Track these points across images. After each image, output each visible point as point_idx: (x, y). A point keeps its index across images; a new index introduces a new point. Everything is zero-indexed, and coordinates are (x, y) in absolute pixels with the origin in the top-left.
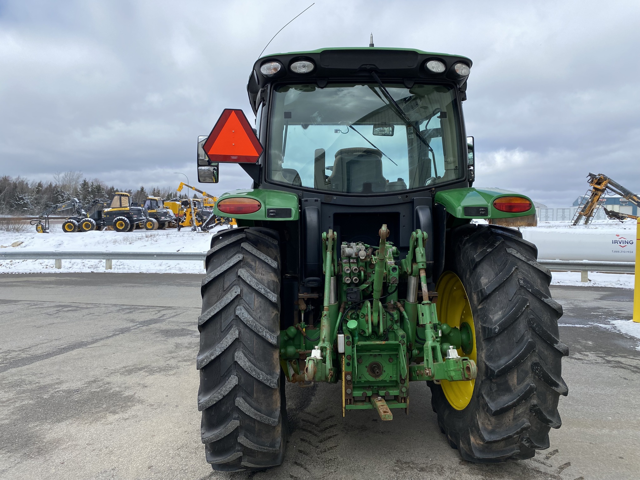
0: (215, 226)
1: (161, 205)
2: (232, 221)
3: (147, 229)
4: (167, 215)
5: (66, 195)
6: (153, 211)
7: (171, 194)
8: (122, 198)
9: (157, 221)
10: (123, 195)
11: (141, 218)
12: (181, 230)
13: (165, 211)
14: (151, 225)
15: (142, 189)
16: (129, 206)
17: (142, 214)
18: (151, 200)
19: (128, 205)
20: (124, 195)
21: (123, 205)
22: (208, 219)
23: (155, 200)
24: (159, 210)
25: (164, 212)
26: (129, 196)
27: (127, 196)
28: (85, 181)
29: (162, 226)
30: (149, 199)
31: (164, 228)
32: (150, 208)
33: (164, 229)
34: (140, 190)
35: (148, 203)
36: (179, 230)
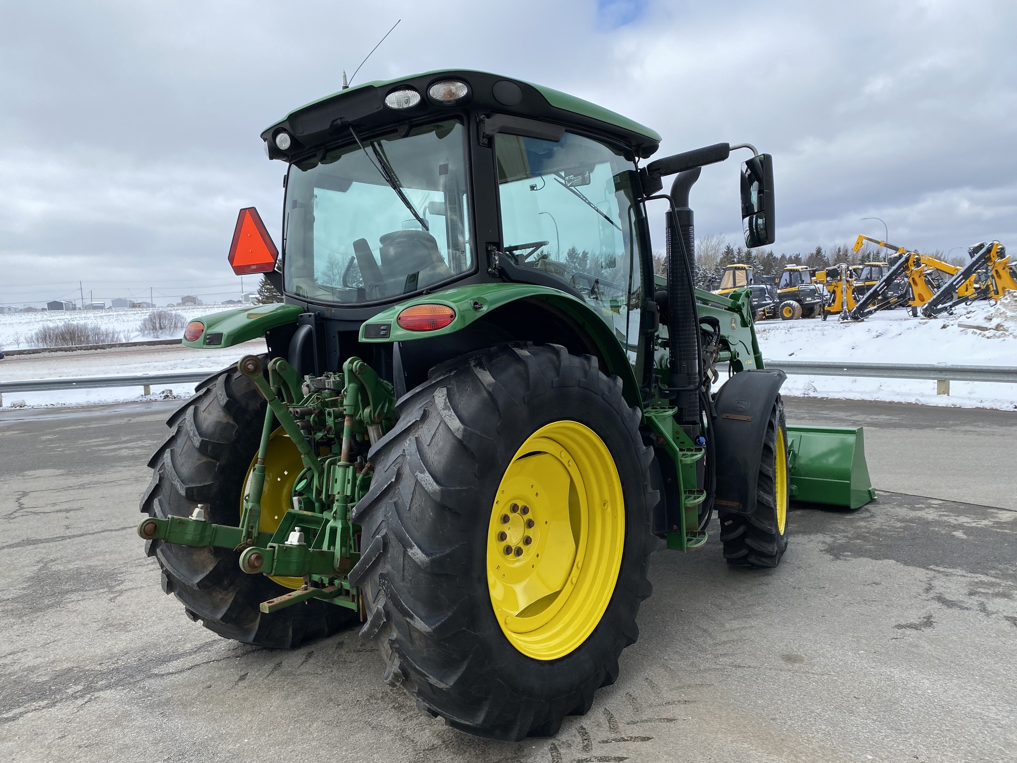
0: (876, 310)
1: (807, 278)
2: (914, 300)
3: (784, 319)
4: (816, 295)
5: (701, 272)
6: (794, 289)
7: (869, 255)
8: (737, 272)
9: (800, 304)
10: (738, 269)
11: (764, 302)
12: (828, 319)
13: (812, 287)
14: (790, 312)
15: (819, 251)
16: (748, 284)
17: (767, 295)
18: (791, 270)
19: (745, 283)
20: (739, 267)
21: (739, 283)
22: (864, 299)
23: (797, 271)
24: (802, 287)
25: (811, 290)
26: (747, 268)
27: (744, 269)
28: (728, 248)
29: (808, 312)
30: (788, 270)
31: (813, 315)
32: (790, 284)
33: (814, 317)
34: (814, 252)
35: (786, 276)
36: (825, 319)
